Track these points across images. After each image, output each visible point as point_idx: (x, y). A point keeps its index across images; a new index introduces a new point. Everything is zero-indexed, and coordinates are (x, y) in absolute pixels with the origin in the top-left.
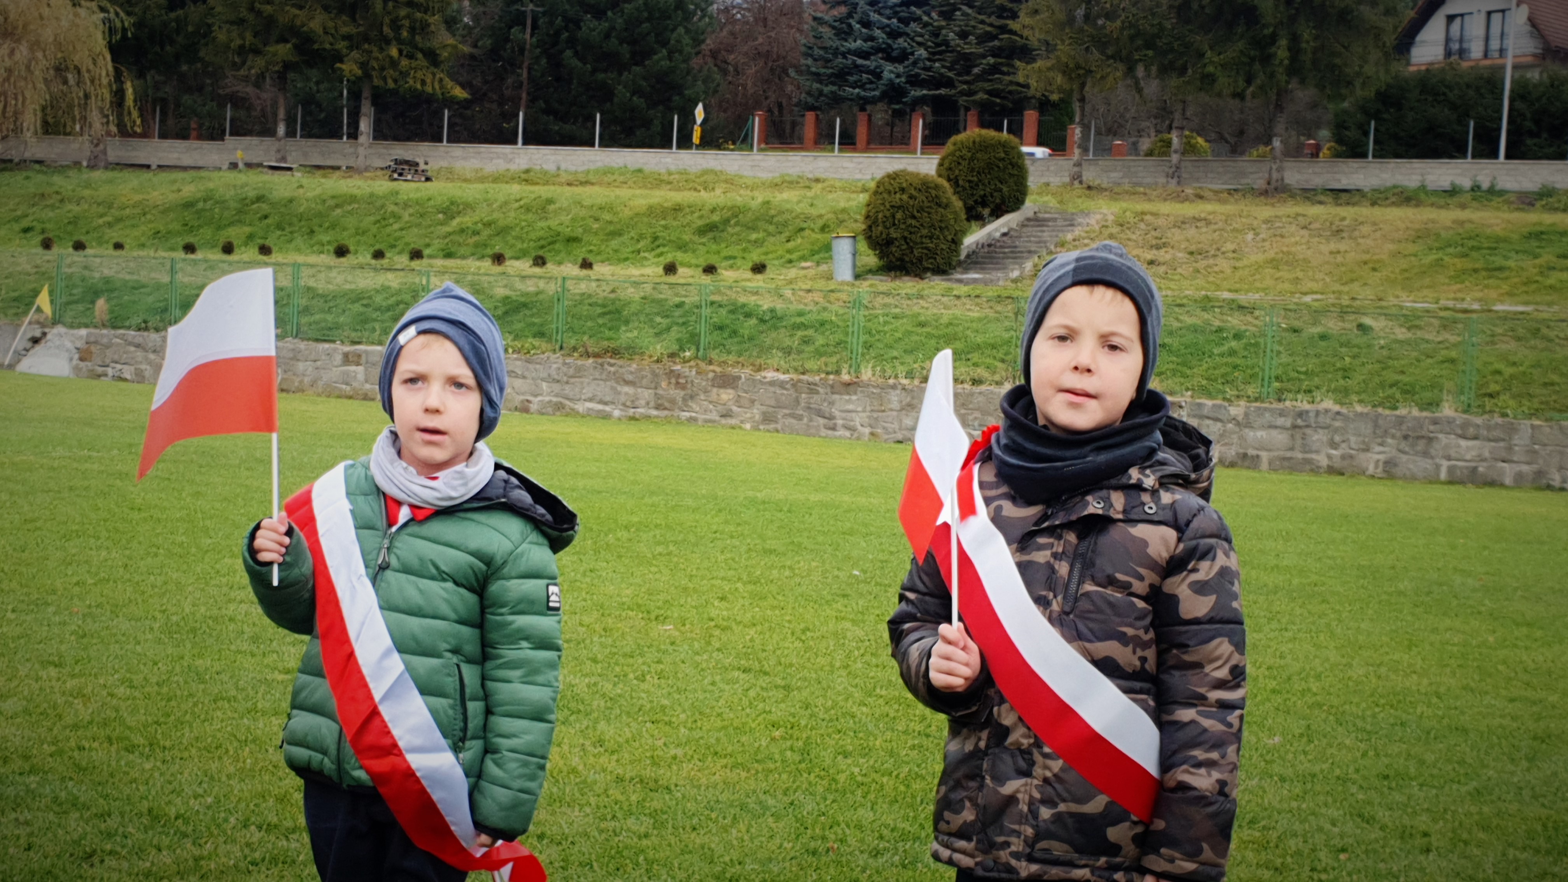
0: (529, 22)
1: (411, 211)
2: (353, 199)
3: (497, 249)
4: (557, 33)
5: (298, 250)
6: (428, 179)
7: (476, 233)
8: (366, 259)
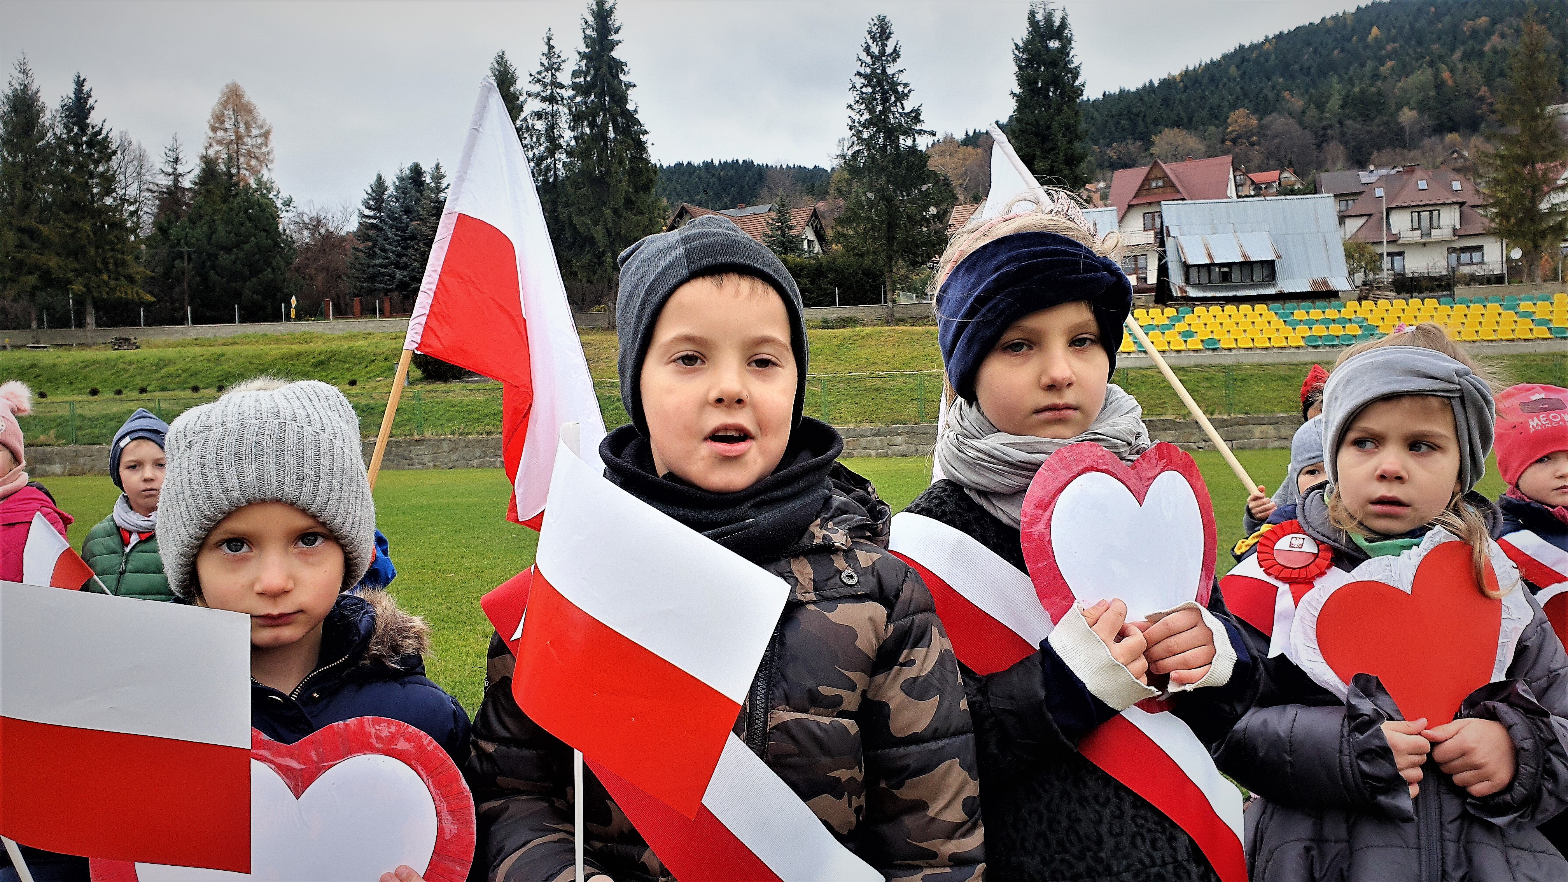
0: (186, 257)
1: (134, 366)
2: (95, 362)
3: (193, 384)
4: (204, 263)
5: (64, 393)
6: (138, 348)
7: (179, 376)
8: (112, 395)
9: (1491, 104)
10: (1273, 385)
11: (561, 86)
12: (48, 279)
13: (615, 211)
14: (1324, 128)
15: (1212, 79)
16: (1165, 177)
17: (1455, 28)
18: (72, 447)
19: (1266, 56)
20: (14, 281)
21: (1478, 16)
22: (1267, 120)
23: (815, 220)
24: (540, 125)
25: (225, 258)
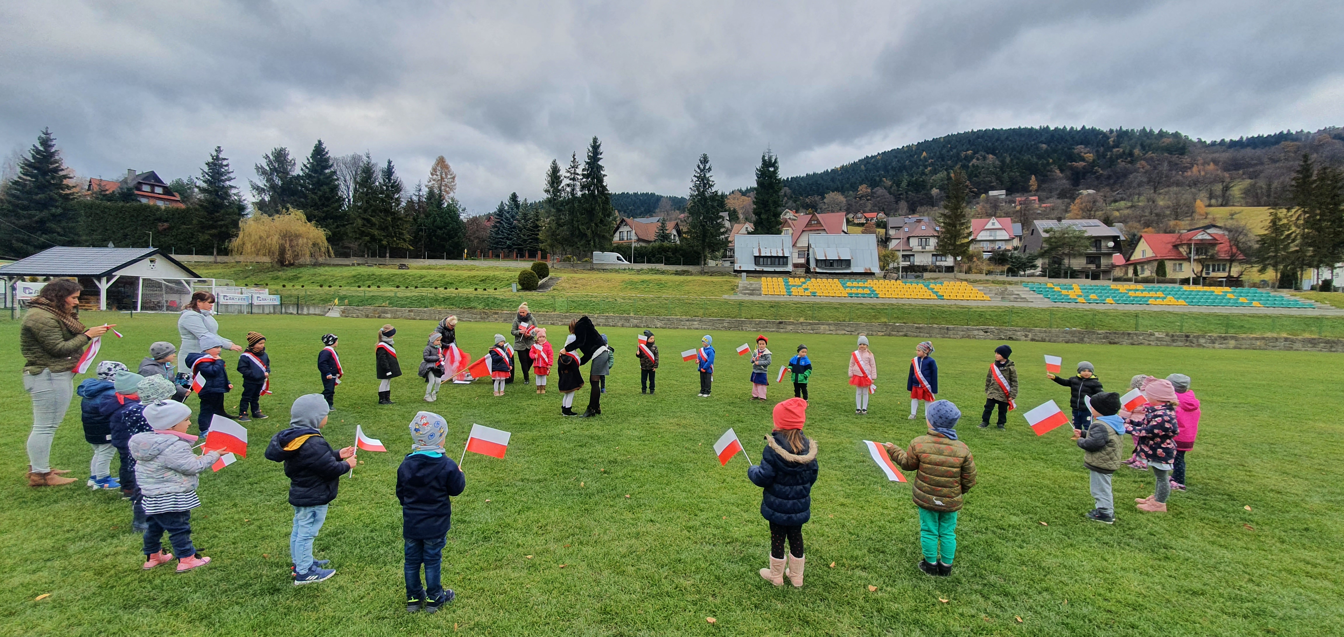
0: (424, 231)
1: (411, 277)
2: (396, 274)
3: (435, 285)
4: (431, 233)
5: (386, 286)
6: (408, 268)
7: (429, 282)
8: (404, 288)
9: (970, 189)
10: (832, 311)
11: (578, 174)
12: (373, 238)
13: (596, 224)
14: (900, 195)
15: (853, 170)
16: (818, 220)
17: (958, 154)
18: (395, 308)
19: (877, 161)
20: (359, 238)
21: (968, 150)
22: (876, 189)
23: (677, 227)
24: (568, 189)
25: (439, 232)
